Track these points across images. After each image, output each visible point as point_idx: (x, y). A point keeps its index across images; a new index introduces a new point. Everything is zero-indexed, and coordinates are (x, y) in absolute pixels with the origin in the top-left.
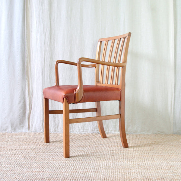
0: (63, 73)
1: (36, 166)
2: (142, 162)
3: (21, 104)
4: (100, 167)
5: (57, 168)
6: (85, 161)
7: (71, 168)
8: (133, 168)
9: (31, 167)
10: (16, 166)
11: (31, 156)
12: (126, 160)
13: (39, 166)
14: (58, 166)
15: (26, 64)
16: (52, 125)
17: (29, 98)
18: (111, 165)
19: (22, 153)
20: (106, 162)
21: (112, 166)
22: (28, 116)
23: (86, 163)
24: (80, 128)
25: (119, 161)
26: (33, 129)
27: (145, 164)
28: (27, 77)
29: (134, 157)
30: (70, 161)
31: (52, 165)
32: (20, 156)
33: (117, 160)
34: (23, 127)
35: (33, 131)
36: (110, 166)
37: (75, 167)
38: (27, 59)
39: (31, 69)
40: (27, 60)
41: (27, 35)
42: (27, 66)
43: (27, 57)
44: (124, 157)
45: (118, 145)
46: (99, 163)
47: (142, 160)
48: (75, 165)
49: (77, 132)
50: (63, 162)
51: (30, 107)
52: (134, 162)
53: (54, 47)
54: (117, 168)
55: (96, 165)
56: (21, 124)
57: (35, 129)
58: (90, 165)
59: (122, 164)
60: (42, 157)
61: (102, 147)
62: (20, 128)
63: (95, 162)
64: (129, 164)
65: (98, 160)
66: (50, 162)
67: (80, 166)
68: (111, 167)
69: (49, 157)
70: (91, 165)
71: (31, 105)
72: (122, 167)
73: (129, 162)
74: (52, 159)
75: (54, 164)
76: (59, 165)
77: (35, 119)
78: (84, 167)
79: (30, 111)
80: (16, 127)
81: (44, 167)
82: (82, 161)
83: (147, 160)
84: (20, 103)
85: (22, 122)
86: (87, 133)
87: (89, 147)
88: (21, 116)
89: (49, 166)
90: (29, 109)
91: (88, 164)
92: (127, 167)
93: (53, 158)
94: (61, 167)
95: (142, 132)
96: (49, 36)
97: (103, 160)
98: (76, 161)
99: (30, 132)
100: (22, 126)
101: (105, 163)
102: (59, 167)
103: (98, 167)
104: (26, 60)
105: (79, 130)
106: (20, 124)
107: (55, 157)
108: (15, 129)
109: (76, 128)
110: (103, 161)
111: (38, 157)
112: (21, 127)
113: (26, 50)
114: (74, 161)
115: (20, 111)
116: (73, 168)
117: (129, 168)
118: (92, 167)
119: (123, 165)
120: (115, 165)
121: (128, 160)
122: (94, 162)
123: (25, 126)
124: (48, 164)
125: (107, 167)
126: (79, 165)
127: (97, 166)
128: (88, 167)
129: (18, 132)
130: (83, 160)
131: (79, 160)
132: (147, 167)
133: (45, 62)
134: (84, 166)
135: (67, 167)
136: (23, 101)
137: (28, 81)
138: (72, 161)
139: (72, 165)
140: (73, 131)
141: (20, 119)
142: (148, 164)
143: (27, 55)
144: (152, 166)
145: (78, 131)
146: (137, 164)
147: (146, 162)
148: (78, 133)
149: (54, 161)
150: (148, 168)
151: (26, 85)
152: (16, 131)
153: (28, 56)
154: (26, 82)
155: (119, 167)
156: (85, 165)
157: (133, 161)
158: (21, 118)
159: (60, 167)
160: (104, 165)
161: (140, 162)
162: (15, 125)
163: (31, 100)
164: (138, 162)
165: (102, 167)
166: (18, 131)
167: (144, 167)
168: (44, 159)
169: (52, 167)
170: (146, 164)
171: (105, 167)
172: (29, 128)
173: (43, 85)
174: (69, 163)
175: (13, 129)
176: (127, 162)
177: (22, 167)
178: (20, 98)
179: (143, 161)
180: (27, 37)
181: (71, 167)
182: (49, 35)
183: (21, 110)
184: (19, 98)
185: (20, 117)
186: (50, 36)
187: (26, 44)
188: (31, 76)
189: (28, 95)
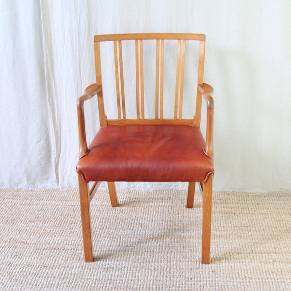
3: (42, 142)
15: (46, 74)
17: (56, 133)
22: (55, 163)
26: (66, 184)
28: (50, 97)
34: (47, 179)
35: (64, 186)
38: (47, 64)
39: (55, 82)
40: (48, 67)
41: (44, 19)
42: (48, 78)
43: (47, 62)
49: (140, 189)
51: (58, 148)
56: (44, 174)
57: (68, 184)
62: (43, 181)
71: (59, 145)
77: (67, 167)
79: (59, 153)
80: (35, 180)
84: (38, 142)
85: (44, 171)
86: (158, 189)
88: (43, 162)
90: (56, 151)
99: (60, 188)
100: (45, 177)
104: (45, 66)
106: (42, 175)
108: (34, 183)
112: (44, 179)
113: (44, 48)
115: (40, 154)
123: (51, 178)
133: (82, 69)
136: (44, 138)
137: (53, 104)
141: (43, 167)
143: (47, 57)
148: (143, 190)
151: (47, 110)
152: (36, 186)
153: (49, 59)
154: (48, 105)
158: (43, 165)
162: (33, 176)
163: (59, 137)
166: (40, 186)
172: (58, 181)
175: (30, 184)
178: (39, 134)
180: (44, 24)
182: (87, 20)
183: (43, 153)
185: (42, 164)
186: (89, 23)
187: (44, 37)
188: (56, 95)
189: (53, 129)
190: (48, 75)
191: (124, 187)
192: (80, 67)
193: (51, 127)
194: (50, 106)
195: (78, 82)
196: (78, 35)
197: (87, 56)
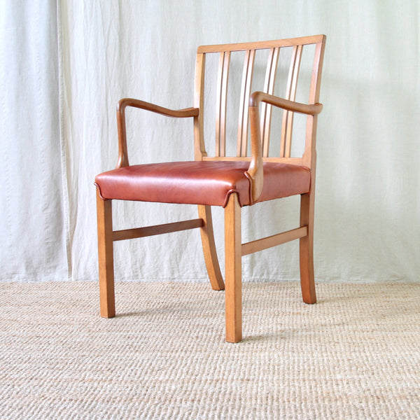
0: (153, 132)
1: (92, 367)
2: (358, 354)
3: (49, 210)
4: (253, 367)
5: (145, 371)
6: (215, 352)
7: (182, 370)
8: (336, 368)
9: (80, 368)
10: (43, 365)
11: (78, 340)
12: (318, 348)
13: (101, 366)
14: (148, 365)
15: (60, 112)
16: (126, 263)
17: (71, 196)
18: (282, 362)
19: (55, 334)
20: (267, 353)
21: (284, 363)
22: (68, 240)
23: (218, 356)
24: (198, 269)
25: (300, 350)
26: (81, 275)
27: (367, 360)
28: (64, 143)
29: (336, 341)
30: (177, 351)
31: (133, 363)
32: (51, 341)
33: (295, 350)
34: (55, 267)
35: (80, 278)
36: (279, 365)
37: (191, 367)
38: (63, 98)
39: (72, 123)
40: (63, 101)
41: (61, 37)
42: (63, 116)
43: (63, 94)
44: (311, 342)
45: (295, 311)
46: (249, 358)
47: (357, 349)
48: (189, 361)
49: (189, 280)
50: (159, 354)
51: (73, 217)
52: (338, 354)
53: (131, 67)
54: (296, 369)
55: (243, 363)
56: (51, 260)
57: (85, 273)
58: (229, 364)
59: (308, 360)
60: (105, 344)
61: (256, 317)
62: (49, 271)
63: (241, 354)
64: (325, 359)
65: (246, 349)
66: (127, 354)
67: (202, 366)
68: (282, 366)
69: (125, 342)
70: (231, 361)
71: (74, 214)
72: (309, 366)
73: (324, 355)
74: (132, 349)
75: (139, 361)
76: (151, 364)
77: (84, 248)
78: (213, 368)
79: (73, 227)
80: (38, 268)
81: (113, 368)
82: (207, 353)
83: (371, 349)
84: (46, 208)
85: (52, 254)
87: (221, 316)
88: (50, 241)
89: (126, 366)
90: (69, 222)
91: (223, 359)
92: (321, 368)
93: (135, 344)
94: (156, 368)
95: (351, 278)
96: (118, 41)
97: (259, 349)
98: (191, 351)
99: (73, 280)
100: (52, 265)
101: (264, 356)
102: (151, 367)
103: (248, 367)
104: (60, 100)
105: (196, 274)
106: (48, 261)
107: (139, 344)
108: (35, 274)
109: (187, 270)
110: (261, 351)
111: (96, 344)
112: (50, 268)
113: (60, 75)
114: (186, 352)
115: (47, 227)
116: (185, 370)
117: (326, 368)
118: (233, 366)
119: (311, 362)
120: (291, 363)
121: (323, 350)
122: (236, 355)
123: (60, 266)
124: (122, 362)
125: (271, 367)
126: (201, 363)
127: (246, 365)
128: (223, 367)
129: (42, 281)
130: (208, 350)
131: (199, 350)
132: (371, 366)
133: (109, 103)
134: (213, 366)
135: (172, 367)
136: (54, 204)
137: (67, 154)
138: (183, 353)
139: (184, 362)
140: (180, 277)
141: (49, 248)
142: (373, 359)
143: (63, 88)
144: (383, 365)
145: (192, 275)
146: (345, 359)
147: (368, 355)
148: (193, 281)
149: (137, 353)
150: (374, 368)
151: (60, 163)
152: (38, 278)
153: (65, 91)
154: (62, 155)
155: (301, 368)
156: (214, 361)
157: (336, 352)
158: (50, 245)
159: (154, 368)
160: (262, 362)
161: (353, 354)
162: (35, 263)
163: (74, 202)
164: (348, 353)
165: (260, 368)
166: (43, 279)
167: (364, 367)
168: (111, 347)
169: (132, 368)
170: (370, 359)
171: (266, 367)
172: (70, 269)
173: (103, 162)
174: (174, 356)
175: (30, 274)
176: (319, 355)
177: (58, 368)
178: (47, 197)
179: (360, 352)
180: (61, 43)
181: (179, 366)
182: (117, 37)
183: (51, 227)
184: (45, 195)
185: (48, 243)
186: (121, 40)
187: (60, 60)
188: (73, 141)
189: (67, 189)
190: (63, 113)
191: (165, 277)
192: (107, 100)
193: (63, 187)
194: (64, 155)
195: (103, 121)
196: (105, 58)
197: (117, 85)
